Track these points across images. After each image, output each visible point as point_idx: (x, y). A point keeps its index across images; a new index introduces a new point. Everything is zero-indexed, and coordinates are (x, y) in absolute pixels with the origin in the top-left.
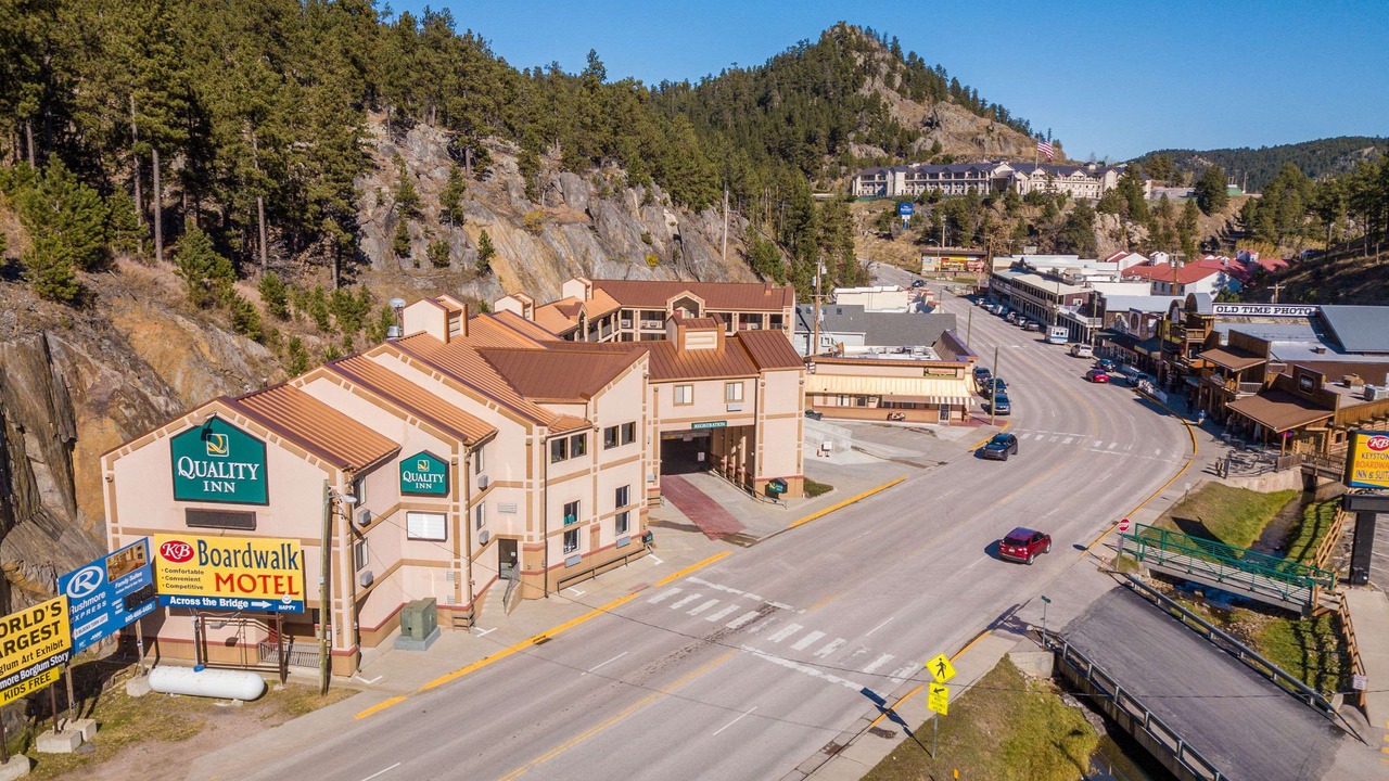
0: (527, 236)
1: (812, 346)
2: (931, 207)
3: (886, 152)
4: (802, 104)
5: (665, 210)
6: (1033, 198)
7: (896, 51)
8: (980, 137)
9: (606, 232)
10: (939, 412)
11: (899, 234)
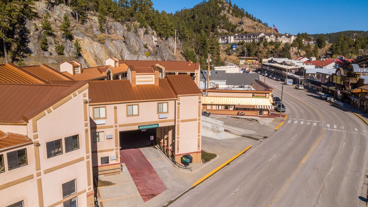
0: (99, 45)
1: (206, 85)
2: (241, 46)
3: (228, 31)
4: (204, 18)
5: (153, 36)
6: (271, 43)
7: (230, 4)
8: (255, 27)
9: (130, 43)
10: (259, 112)
11: (232, 54)
